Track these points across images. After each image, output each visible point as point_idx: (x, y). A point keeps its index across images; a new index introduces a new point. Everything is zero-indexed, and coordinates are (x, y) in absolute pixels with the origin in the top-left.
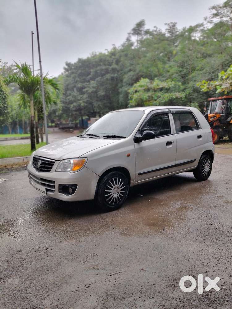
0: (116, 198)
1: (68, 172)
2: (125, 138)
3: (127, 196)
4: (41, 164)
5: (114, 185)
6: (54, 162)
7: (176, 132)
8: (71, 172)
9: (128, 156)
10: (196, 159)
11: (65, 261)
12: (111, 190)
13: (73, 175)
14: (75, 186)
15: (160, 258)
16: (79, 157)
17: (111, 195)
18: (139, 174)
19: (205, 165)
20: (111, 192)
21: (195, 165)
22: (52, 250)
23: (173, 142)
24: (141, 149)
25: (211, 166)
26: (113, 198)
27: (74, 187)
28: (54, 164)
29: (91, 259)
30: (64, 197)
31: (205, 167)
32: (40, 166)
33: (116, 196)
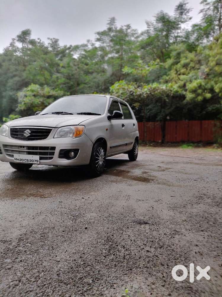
1: (70, 138)
2: (100, 115)
4: (30, 133)
7: (124, 118)
8: (73, 137)
9: (107, 130)
10: (132, 143)
13: (75, 140)
14: (78, 150)
16: (78, 125)
17: (99, 162)
18: (111, 147)
20: (99, 159)
23: (125, 125)
24: (112, 126)
26: (99, 165)
27: (76, 151)
28: (50, 132)
30: (65, 162)
31: (136, 150)
32: (29, 135)
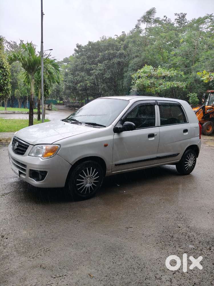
0: (88, 187)
1: (40, 158)
2: (105, 127)
3: (100, 186)
4: (17, 146)
5: (87, 175)
6: (28, 146)
8: (42, 158)
9: (106, 146)
10: (179, 154)
11: (15, 253)
12: (83, 179)
13: (44, 161)
14: (46, 172)
15: (113, 263)
16: (52, 144)
17: (83, 184)
18: (116, 165)
19: (189, 160)
20: (83, 182)
21: (178, 159)
22: (7, 239)
23: (156, 135)
25: (195, 161)
26: (85, 187)
27: (44, 174)
28: (28, 148)
29: (43, 254)
31: (188, 161)
32: (17, 148)
33: (88, 185)
